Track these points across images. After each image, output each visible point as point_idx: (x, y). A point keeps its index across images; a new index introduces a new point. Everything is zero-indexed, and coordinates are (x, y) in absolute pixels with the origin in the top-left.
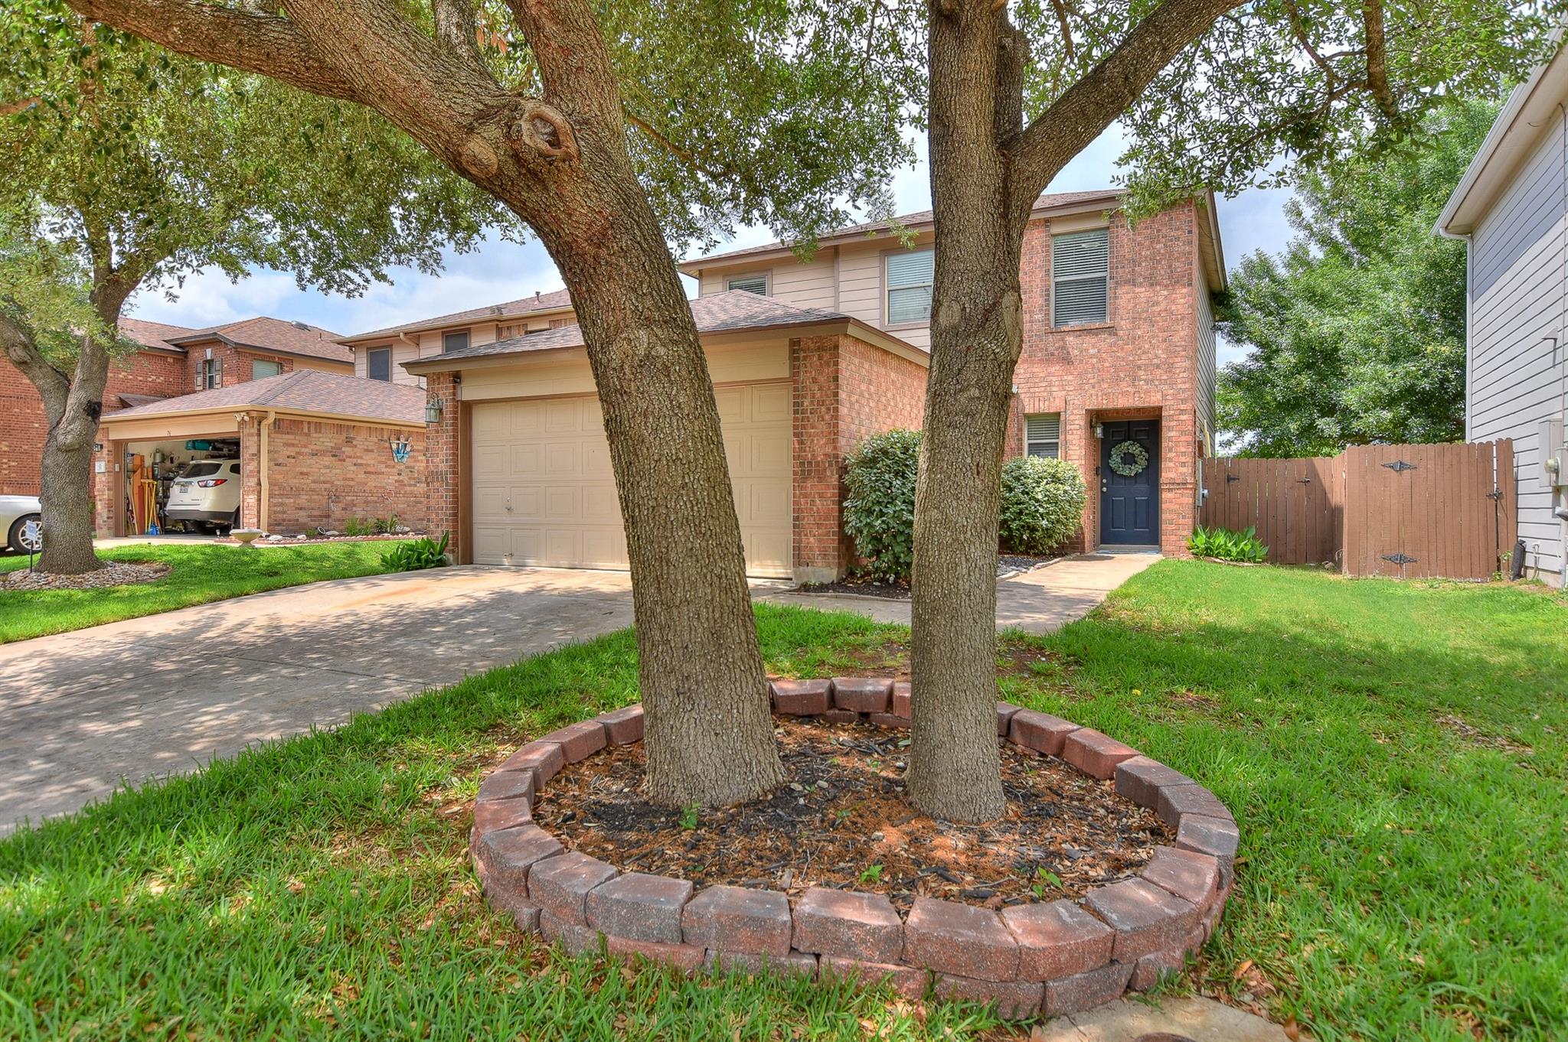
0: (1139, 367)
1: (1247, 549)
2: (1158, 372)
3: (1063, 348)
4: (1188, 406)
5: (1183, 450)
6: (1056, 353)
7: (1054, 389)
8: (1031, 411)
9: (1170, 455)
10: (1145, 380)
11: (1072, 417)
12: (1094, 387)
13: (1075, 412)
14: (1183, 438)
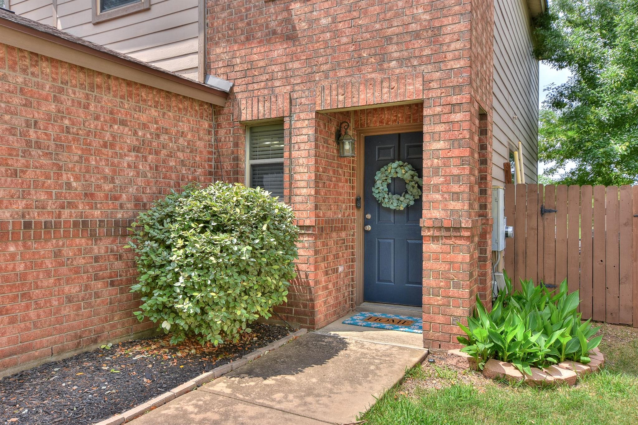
0: (389, 39)
1: (564, 341)
2: (418, 44)
3: (288, 21)
4: (463, 97)
5: (456, 171)
6: (279, 30)
7: (277, 83)
8: (249, 118)
9: (436, 180)
10: (397, 60)
11: (299, 125)
12: (327, 77)
13: (302, 116)
14: (456, 152)
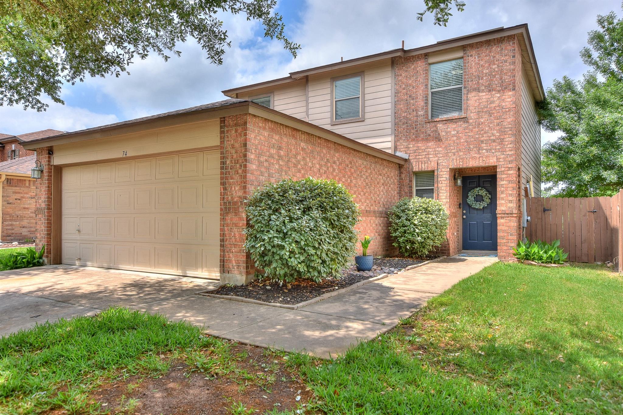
0: (482, 142)
1: (553, 255)
2: (494, 144)
3: (436, 131)
4: (513, 165)
5: (510, 192)
6: (432, 134)
7: (431, 156)
8: (417, 170)
9: (502, 196)
10: (486, 150)
11: (441, 173)
12: (454, 155)
13: (443, 170)
14: (510, 185)
